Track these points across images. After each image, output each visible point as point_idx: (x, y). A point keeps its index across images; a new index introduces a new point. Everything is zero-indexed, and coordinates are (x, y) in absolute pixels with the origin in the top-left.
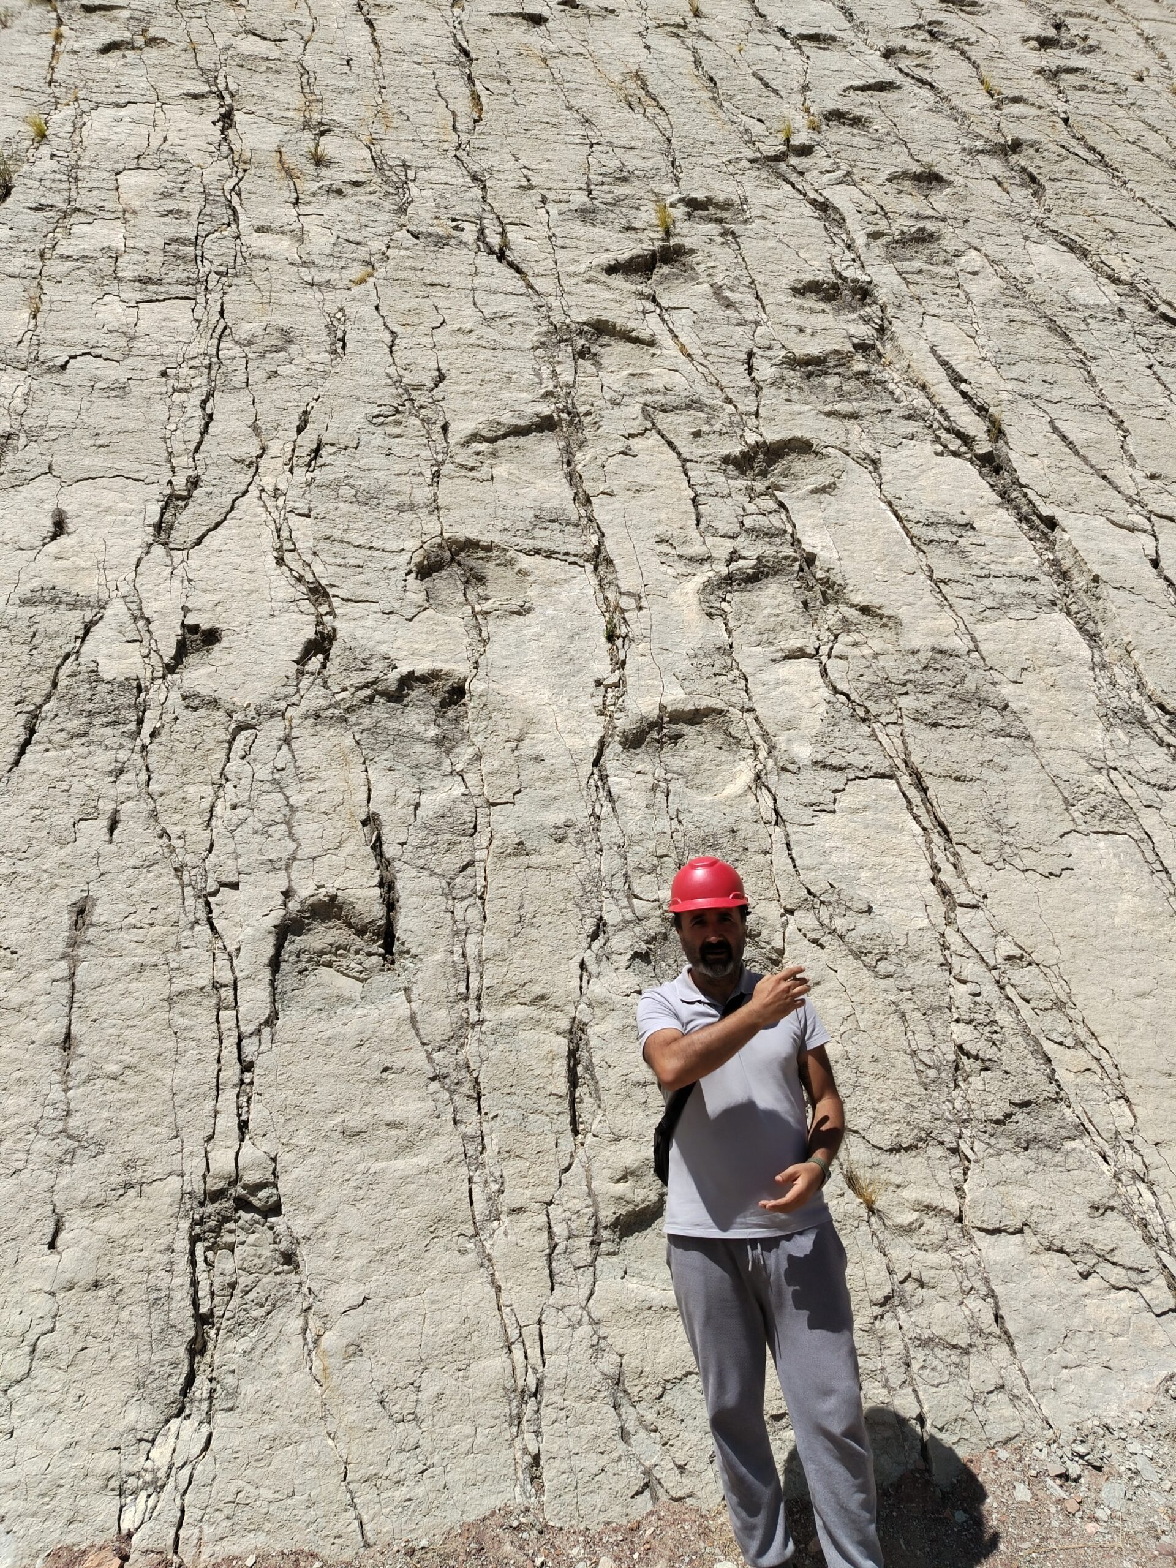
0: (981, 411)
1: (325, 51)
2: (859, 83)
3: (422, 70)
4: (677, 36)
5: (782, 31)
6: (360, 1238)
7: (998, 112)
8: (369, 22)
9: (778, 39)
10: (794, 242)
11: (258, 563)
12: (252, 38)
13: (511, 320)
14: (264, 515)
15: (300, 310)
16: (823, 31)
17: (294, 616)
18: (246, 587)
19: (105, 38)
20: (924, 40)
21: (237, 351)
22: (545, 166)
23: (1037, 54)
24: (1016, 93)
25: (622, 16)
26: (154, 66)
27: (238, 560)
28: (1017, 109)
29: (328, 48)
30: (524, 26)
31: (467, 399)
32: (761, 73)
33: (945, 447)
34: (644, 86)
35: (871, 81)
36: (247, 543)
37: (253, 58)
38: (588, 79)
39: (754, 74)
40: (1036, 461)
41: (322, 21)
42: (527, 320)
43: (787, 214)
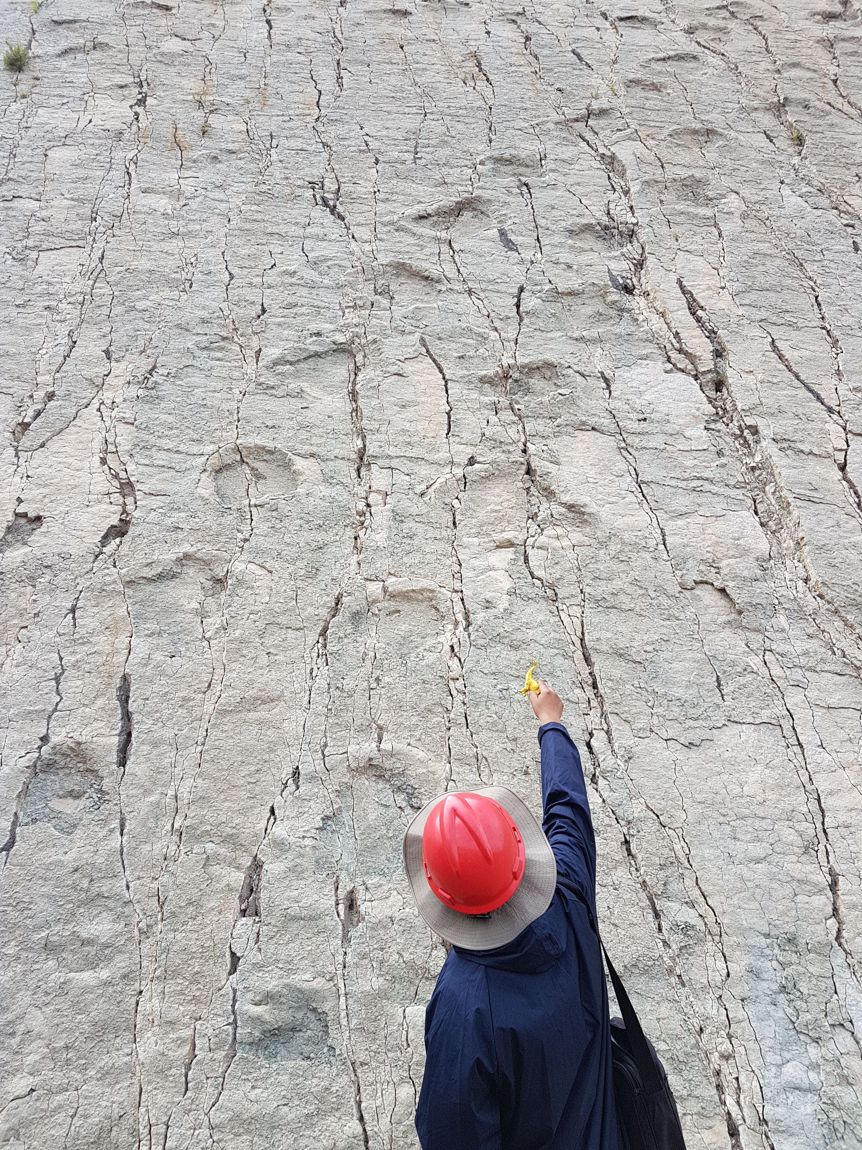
0: (712, 335)
1: (229, 47)
2: (661, 55)
3: (302, 58)
4: (514, 21)
5: (605, 16)
6: (39, 1036)
7: (777, 76)
8: (268, 22)
9: (599, 22)
10: (579, 190)
11: (86, 464)
12: (174, 39)
13: (329, 263)
14: (100, 423)
15: (165, 255)
16: (639, 14)
17: (105, 506)
18: (72, 482)
19: (64, 45)
20: (724, 18)
21: (107, 290)
22: (385, 133)
23: (820, 26)
24: (795, 60)
25: (473, 8)
26: (95, 64)
27: (70, 460)
28: (794, 73)
29: (232, 44)
30: (392, 18)
31: (280, 330)
32: (578, 51)
33: (674, 365)
34: (479, 65)
35: (672, 53)
36: (80, 446)
37: (172, 55)
38: (435, 60)
39: (573, 51)
40: (751, 377)
41: (232, 23)
42: (342, 263)
43: (577, 167)
